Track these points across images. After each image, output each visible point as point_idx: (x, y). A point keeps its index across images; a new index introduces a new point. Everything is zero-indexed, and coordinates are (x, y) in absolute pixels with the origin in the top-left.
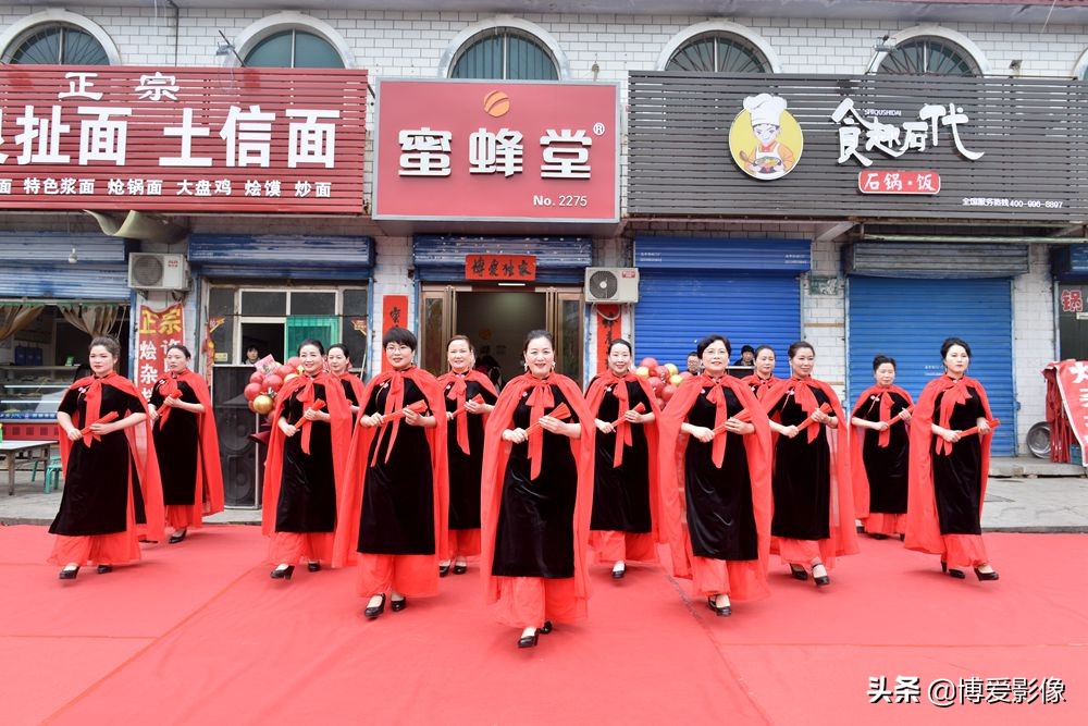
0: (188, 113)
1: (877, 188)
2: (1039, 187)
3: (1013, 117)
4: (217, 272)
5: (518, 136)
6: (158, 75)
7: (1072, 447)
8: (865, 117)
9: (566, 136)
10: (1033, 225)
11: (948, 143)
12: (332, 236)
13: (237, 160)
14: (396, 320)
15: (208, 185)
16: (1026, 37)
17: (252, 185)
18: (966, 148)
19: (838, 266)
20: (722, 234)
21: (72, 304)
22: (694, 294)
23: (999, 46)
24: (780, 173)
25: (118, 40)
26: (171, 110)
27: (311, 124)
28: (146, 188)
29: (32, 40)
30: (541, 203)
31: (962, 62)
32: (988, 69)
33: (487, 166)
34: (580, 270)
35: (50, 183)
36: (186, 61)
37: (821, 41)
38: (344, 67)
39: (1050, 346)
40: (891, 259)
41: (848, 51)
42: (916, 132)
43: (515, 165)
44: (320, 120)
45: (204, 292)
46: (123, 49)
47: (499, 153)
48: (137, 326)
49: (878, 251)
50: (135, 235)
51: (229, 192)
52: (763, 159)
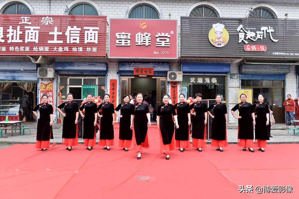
0: (56, 28)
1: (249, 49)
2: (293, 50)
3: (286, 30)
4: (62, 73)
5: (149, 35)
6: (47, 17)
8: (246, 30)
9: (163, 35)
10: (291, 60)
11: (268, 37)
12: (96, 63)
13: (70, 41)
14: (113, 86)
15: (62, 48)
16: (289, 7)
17: (74, 49)
18: (273, 38)
19: (238, 71)
20: (206, 62)
21: (20, 82)
23: (282, 10)
24: (223, 45)
25: (33, 7)
26: (51, 27)
27: (91, 31)
28: (44, 49)
29: (9, 7)
30: (156, 54)
31: (272, 14)
32: (279, 16)
33: (141, 43)
34: (166, 72)
35: (17, 48)
36: (53, 13)
37: (233, 8)
38: (97, 14)
39: (296, 93)
40: (253, 69)
41: (240, 11)
42: (260, 34)
43: (149, 43)
44: (93, 30)
45: (58, 78)
46: (35, 9)
47: (144, 39)
48: (40, 88)
49: (249, 67)
50: (40, 63)
51: (68, 51)
52: (218, 41)
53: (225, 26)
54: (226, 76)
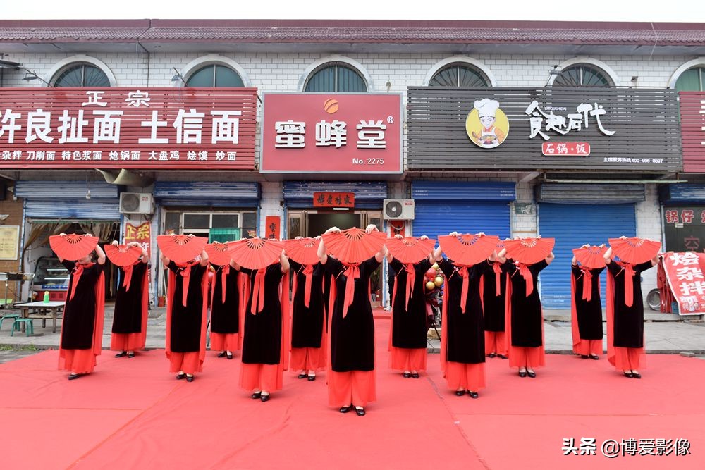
0: (155, 113)
1: (553, 152)
2: (649, 151)
3: (632, 110)
4: (170, 203)
5: (343, 124)
6: (139, 92)
7: (673, 304)
8: (545, 111)
9: (371, 124)
10: (646, 173)
11: (594, 126)
12: (236, 182)
13: (183, 140)
14: (273, 230)
15: (167, 154)
16: (640, 63)
17: (191, 154)
18: (605, 128)
19: (532, 198)
20: (463, 179)
21: (87, 222)
22: (448, 214)
23: (624, 68)
24: (496, 144)
25: (116, 72)
26: (146, 112)
27: (225, 119)
28: (131, 156)
29: (67, 72)
30: (357, 163)
31: (603, 79)
32: (618, 82)
33: (326, 142)
34: (380, 201)
35: (77, 154)
36: (154, 84)
37: (520, 67)
38: (243, 86)
40: (563, 193)
41: (536, 73)
42: (575, 120)
43: (342, 141)
44: (230, 117)
45: (162, 215)
46: (118, 77)
47: (333, 134)
48: (124, 235)
49: (555, 189)
50: (124, 182)
51: (178, 158)
52: (486, 136)
53: (500, 105)
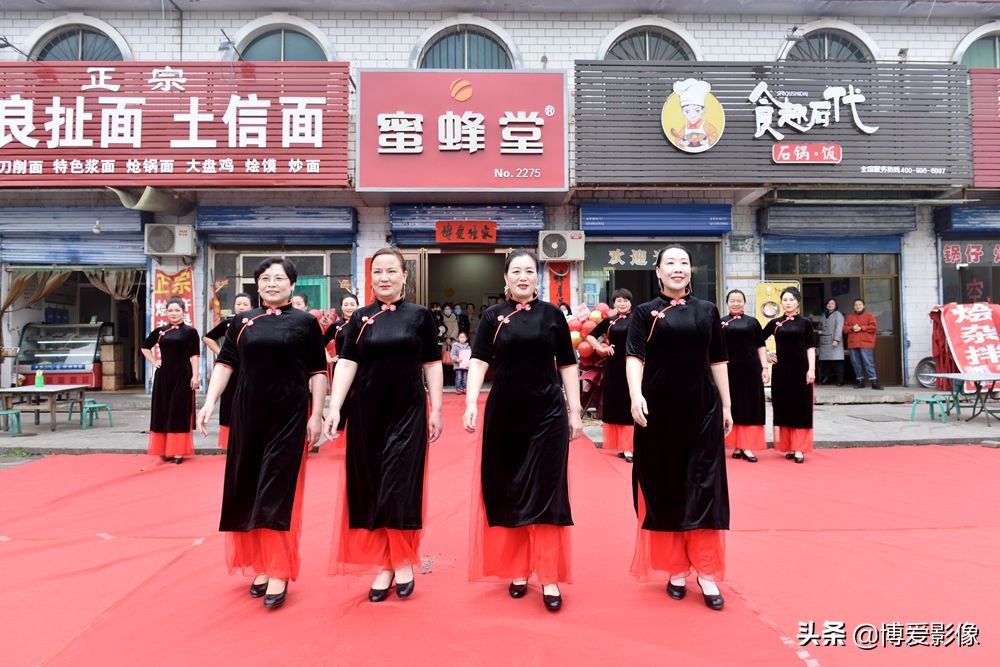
0: (194, 102)
1: (788, 158)
2: (925, 156)
3: (902, 96)
4: (221, 240)
5: (480, 118)
6: (168, 69)
8: (778, 98)
9: (522, 117)
10: (920, 188)
11: (847, 119)
12: (320, 207)
13: (238, 142)
15: (214, 163)
16: (913, 29)
17: (252, 163)
18: (863, 123)
19: (755, 228)
20: (655, 201)
21: (96, 270)
23: (889, 36)
24: (705, 146)
25: (130, 40)
26: (180, 99)
27: (301, 110)
28: (159, 167)
29: (56, 41)
30: (501, 176)
31: (858, 52)
32: (879, 54)
33: (454, 144)
34: (534, 234)
35: (76, 164)
36: (189, 57)
37: (738, 34)
38: (324, 58)
39: (935, 292)
40: (799, 220)
41: (761, 42)
42: (820, 110)
43: (479, 142)
44: (309, 106)
45: (209, 260)
46: (135, 48)
47: (464, 132)
48: (153, 288)
50: (151, 208)
51: (231, 169)
52: (691, 134)
54: (718, 243)
